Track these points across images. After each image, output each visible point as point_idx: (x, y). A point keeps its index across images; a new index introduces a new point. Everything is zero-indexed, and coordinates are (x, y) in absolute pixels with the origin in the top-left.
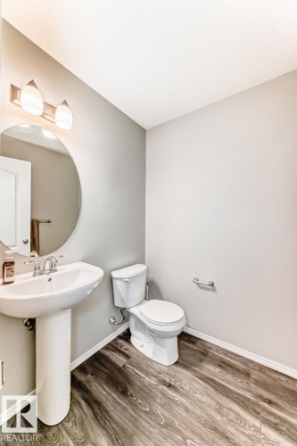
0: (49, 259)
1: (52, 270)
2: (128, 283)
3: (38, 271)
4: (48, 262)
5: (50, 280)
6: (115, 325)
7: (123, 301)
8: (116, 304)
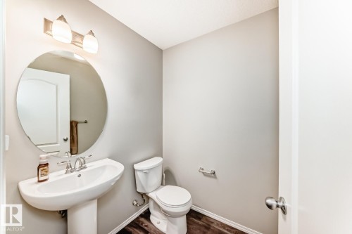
0: (78, 159)
1: (82, 168)
2: (146, 173)
3: (70, 169)
4: (78, 162)
5: (80, 176)
6: (137, 206)
7: (143, 188)
8: (138, 190)
